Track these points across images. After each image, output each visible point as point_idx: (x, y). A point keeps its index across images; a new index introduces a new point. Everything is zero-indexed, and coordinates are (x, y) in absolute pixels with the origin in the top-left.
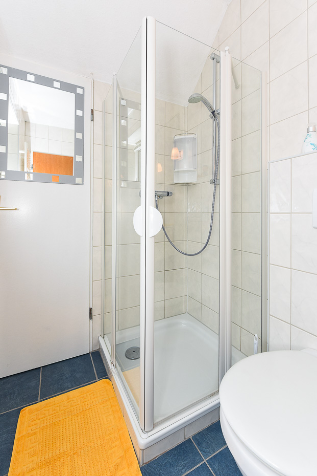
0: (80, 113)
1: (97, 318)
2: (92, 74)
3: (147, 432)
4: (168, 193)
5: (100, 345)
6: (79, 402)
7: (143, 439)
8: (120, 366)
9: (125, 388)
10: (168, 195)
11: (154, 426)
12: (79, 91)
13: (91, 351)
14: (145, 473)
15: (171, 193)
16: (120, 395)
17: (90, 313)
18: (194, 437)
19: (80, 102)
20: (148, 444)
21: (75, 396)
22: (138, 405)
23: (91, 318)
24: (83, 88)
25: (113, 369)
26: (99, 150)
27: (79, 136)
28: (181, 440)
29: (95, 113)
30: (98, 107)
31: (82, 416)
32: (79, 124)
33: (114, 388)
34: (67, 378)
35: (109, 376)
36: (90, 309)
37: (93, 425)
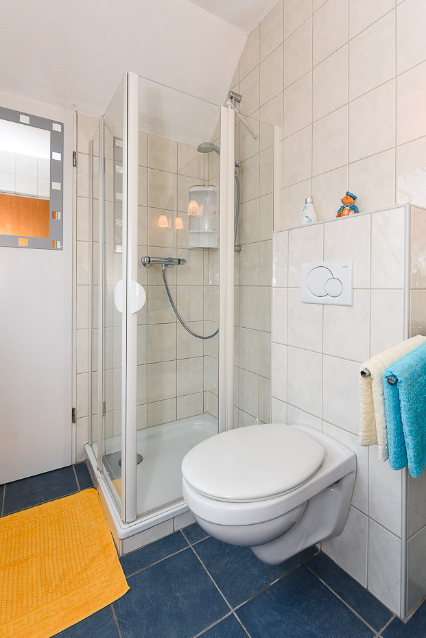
0: (57, 156)
1: (83, 421)
2: (74, 105)
3: (129, 523)
4: (179, 260)
5: (87, 456)
6: (54, 512)
7: (122, 530)
8: (108, 470)
9: (111, 490)
10: (179, 263)
11: (137, 518)
12: (57, 128)
13: (74, 463)
14: (123, 561)
15: (184, 260)
16: (105, 502)
17: (73, 415)
18: (185, 529)
19: (57, 142)
20: (128, 533)
21: (49, 508)
22: (120, 496)
23: (74, 420)
24: (62, 124)
25: (100, 475)
26: (84, 204)
27: (56, 186)
28: (168, 531)
29: (79, 156)
30: (83, 148)
31: (57, 524)
32: (56, 171)
33: (100, 496)
34: (40, 492)
35: (95, 485)
36: (73, 410)
37: (69, 531)
